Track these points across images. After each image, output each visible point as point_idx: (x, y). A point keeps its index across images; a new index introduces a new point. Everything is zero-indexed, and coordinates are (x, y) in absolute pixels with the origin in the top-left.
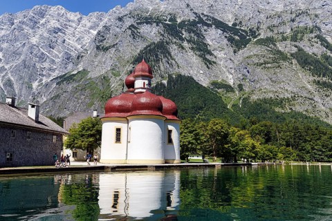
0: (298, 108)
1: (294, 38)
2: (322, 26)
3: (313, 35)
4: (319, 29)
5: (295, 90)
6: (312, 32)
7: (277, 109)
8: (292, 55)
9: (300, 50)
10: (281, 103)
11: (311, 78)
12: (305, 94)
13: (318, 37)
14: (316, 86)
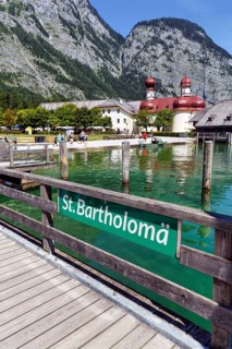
0: (25, 85)
1: (11, 11)
2: (35, 7)
3: (29, 14)
4: (33, 9)
5: (20, 67)
6: (27, 10)
7: (6, 83)
8: (12, 29)
9: (19, 26)
10: (8, 77)
11: (32, 57)
12: (29, 73)
13: (33, 17)
14: (36, 66)
